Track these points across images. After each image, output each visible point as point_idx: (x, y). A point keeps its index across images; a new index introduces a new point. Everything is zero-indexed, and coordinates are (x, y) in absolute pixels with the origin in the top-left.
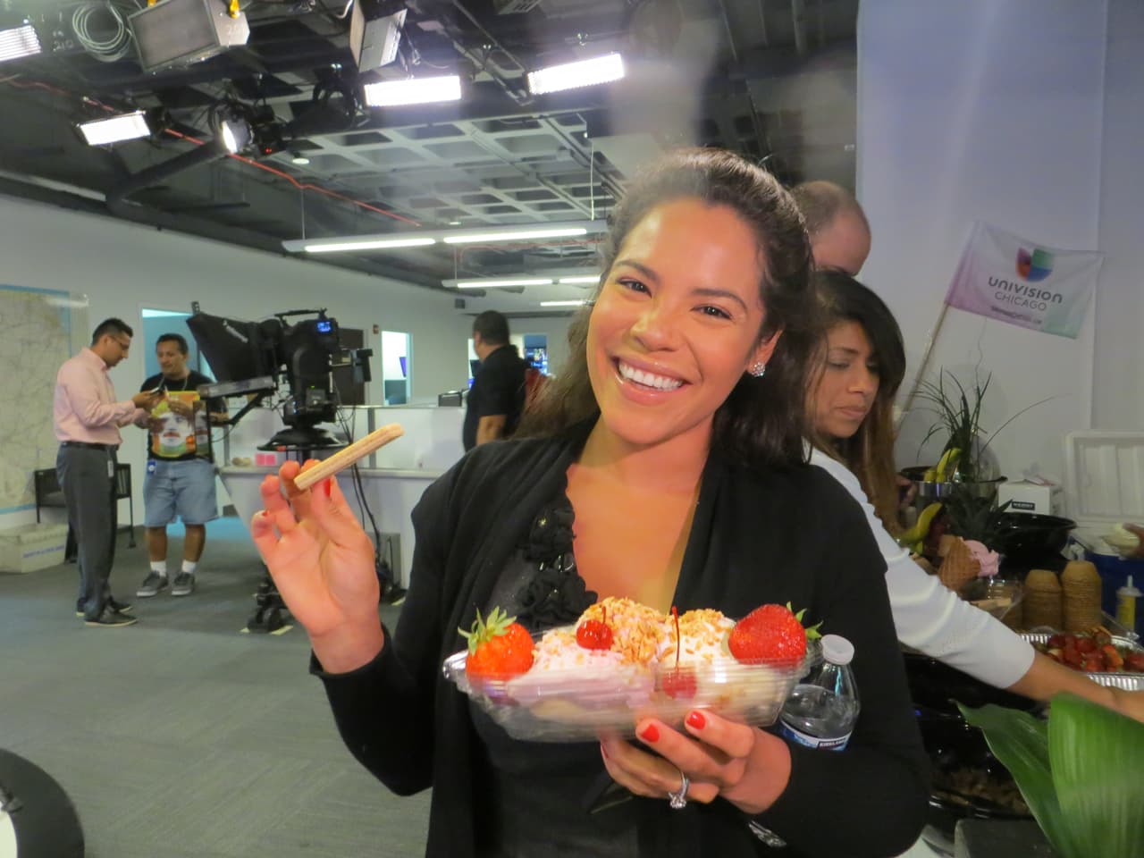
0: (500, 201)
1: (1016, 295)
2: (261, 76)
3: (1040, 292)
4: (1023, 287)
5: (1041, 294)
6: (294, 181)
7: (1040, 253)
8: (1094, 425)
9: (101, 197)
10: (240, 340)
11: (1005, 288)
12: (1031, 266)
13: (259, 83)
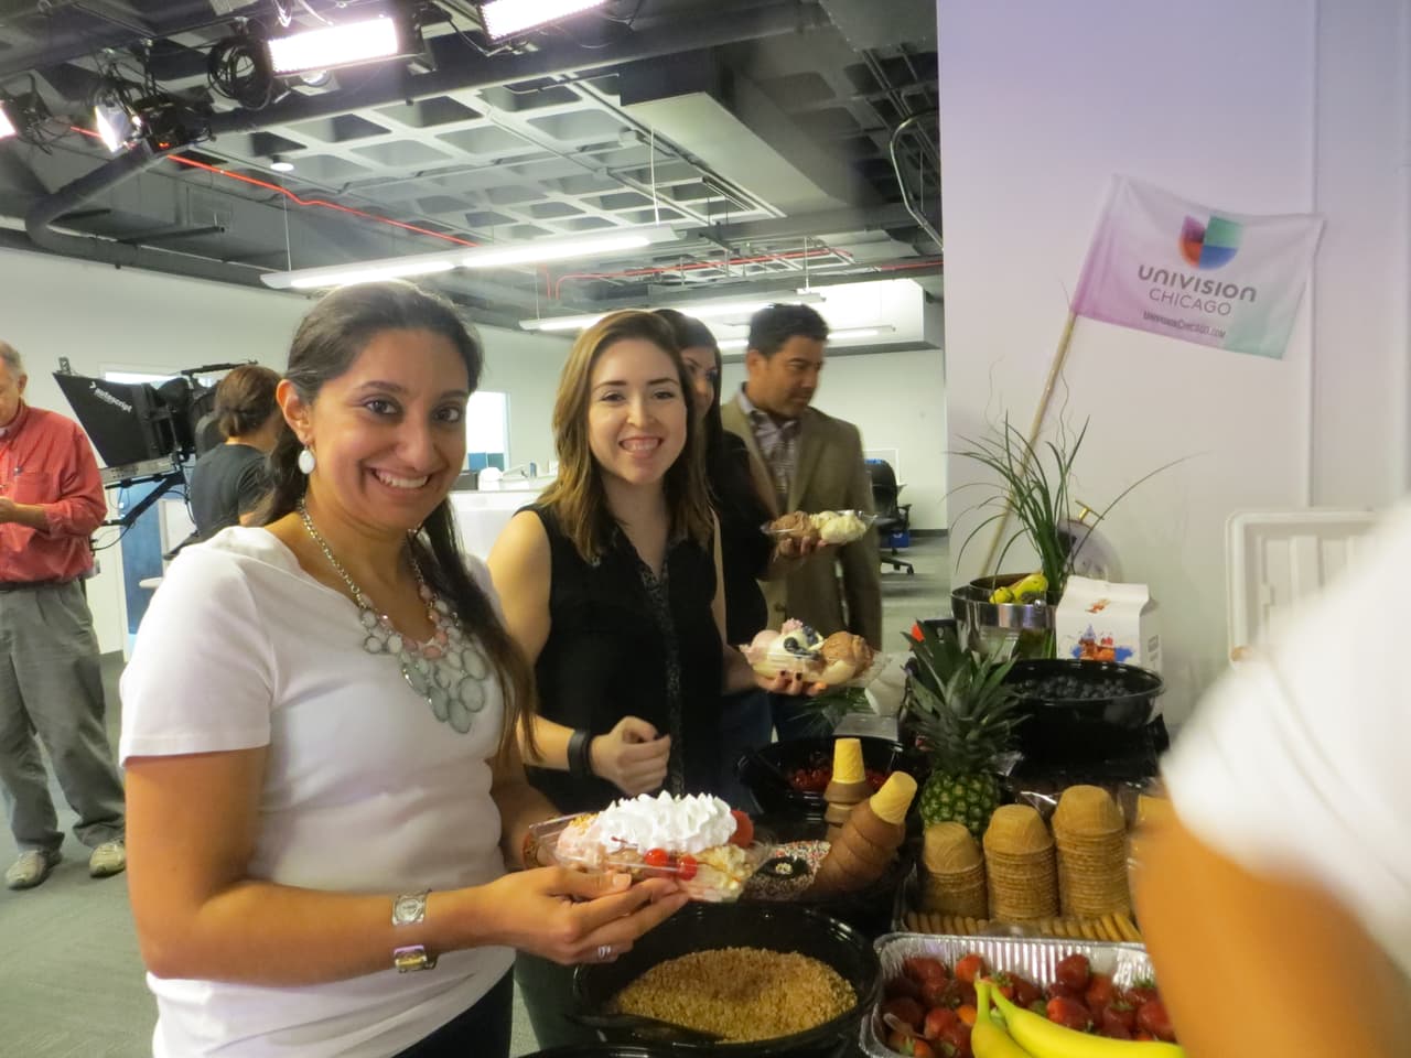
0: (582, 212)
1: (1184, 292)
2: (150, 43)
3: (1220, 285)
4: (1192, 279)
5: (1223, 289)
6: (292, 196)
7: (1218, 223)
8: (1313, 502)
9: (18, 225)
10: (120, 408)
11: (1165, 282)
12: (1202, 244)
13: (147, 52)
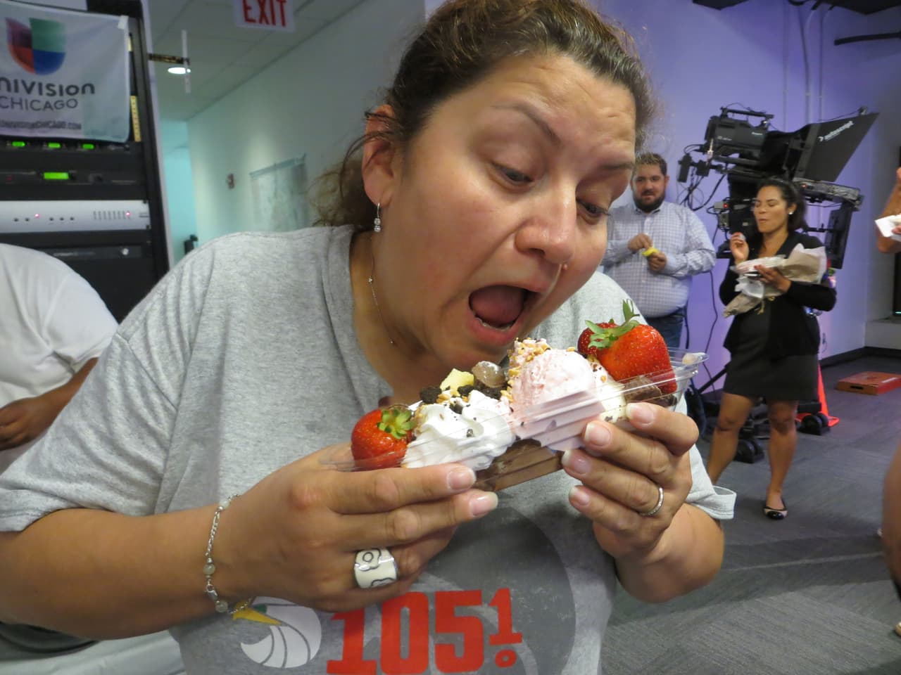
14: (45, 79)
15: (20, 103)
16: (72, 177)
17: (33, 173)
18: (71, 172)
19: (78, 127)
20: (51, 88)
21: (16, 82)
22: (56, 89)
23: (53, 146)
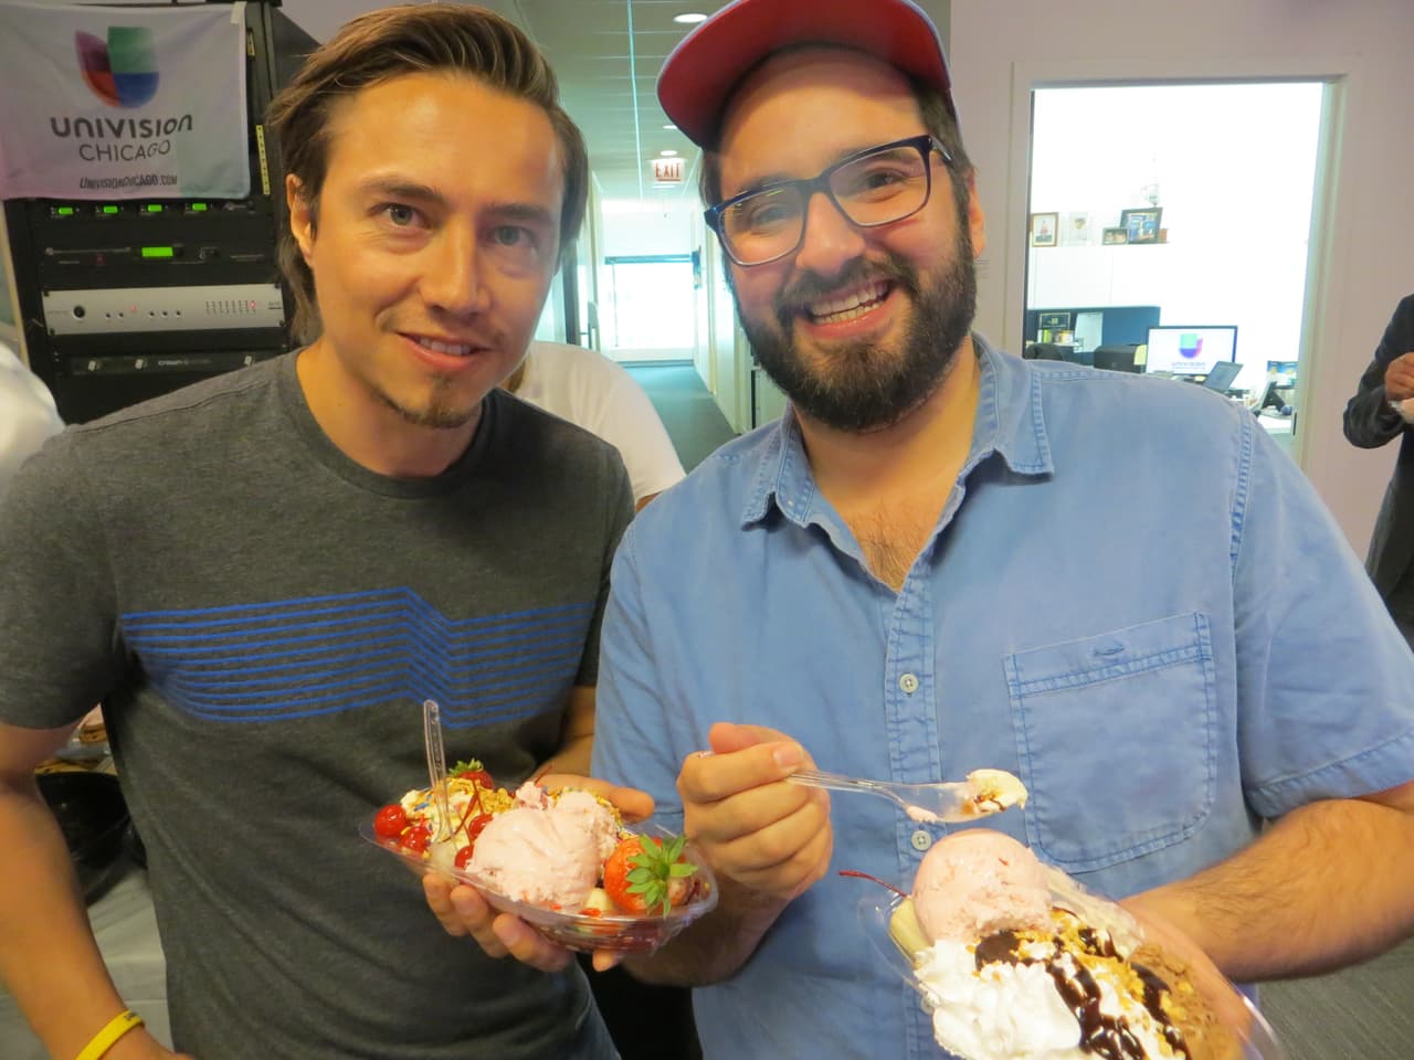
14: (136, 114)
15: (109, 152)
16: (178, 254)
17: (128, 249)
18: (177, 245)
19: (174, 180)
20: (146, 125)
21: (98, 121)
22: (153, 126)
23: (152, 209)
